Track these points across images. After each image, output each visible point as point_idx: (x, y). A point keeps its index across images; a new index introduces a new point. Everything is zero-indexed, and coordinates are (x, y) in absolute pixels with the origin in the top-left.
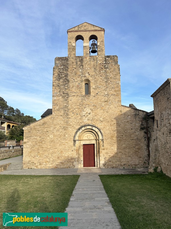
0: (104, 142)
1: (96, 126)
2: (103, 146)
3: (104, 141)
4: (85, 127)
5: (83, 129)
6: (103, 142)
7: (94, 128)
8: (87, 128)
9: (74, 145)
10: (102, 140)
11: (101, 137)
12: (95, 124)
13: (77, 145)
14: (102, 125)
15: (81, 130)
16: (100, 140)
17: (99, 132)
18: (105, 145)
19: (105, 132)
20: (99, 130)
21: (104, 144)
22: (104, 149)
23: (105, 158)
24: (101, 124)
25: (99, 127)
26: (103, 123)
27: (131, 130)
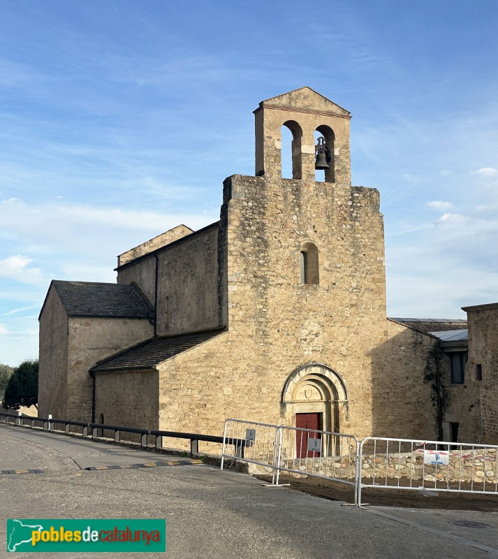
0: (349, 408)
1: (333, 367)
2: (347, 418)
3: (349, 405)
4: (308, 369)
5: (303, 373)
6: (347, 407)
7: (327, 374)
8: (311, 373)
9: (282, 414)
10: (346, 403)
11: (342, 397)
12: (328, 363)
13: (289, 414)
14: (344, 366)
15: (297, 378)
16: (341, 402)
17: (339, 383)
18: (351, 415)
19: (350, 385)
20: (337, 379)
21: (349, 412)
22: (349, 426)
23: (351, 447)
24: (342, 363)
25: (338, 371)
26: (347, 362)
27: (406, 379)
